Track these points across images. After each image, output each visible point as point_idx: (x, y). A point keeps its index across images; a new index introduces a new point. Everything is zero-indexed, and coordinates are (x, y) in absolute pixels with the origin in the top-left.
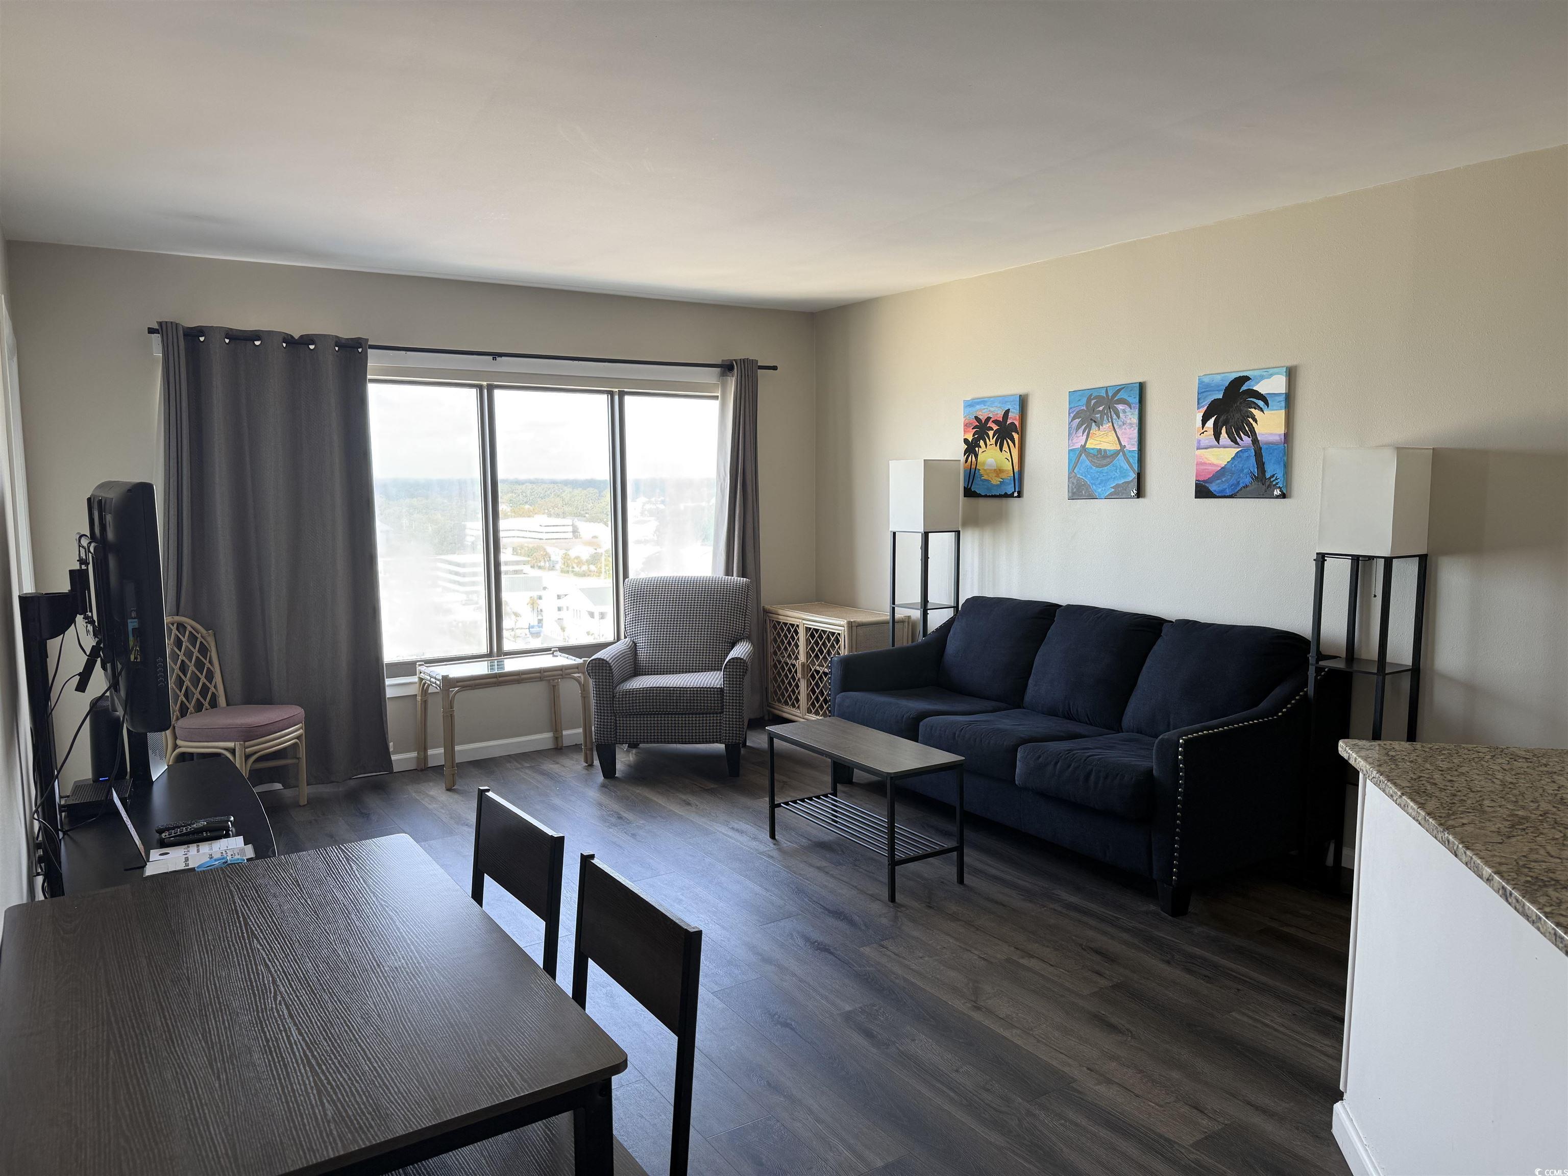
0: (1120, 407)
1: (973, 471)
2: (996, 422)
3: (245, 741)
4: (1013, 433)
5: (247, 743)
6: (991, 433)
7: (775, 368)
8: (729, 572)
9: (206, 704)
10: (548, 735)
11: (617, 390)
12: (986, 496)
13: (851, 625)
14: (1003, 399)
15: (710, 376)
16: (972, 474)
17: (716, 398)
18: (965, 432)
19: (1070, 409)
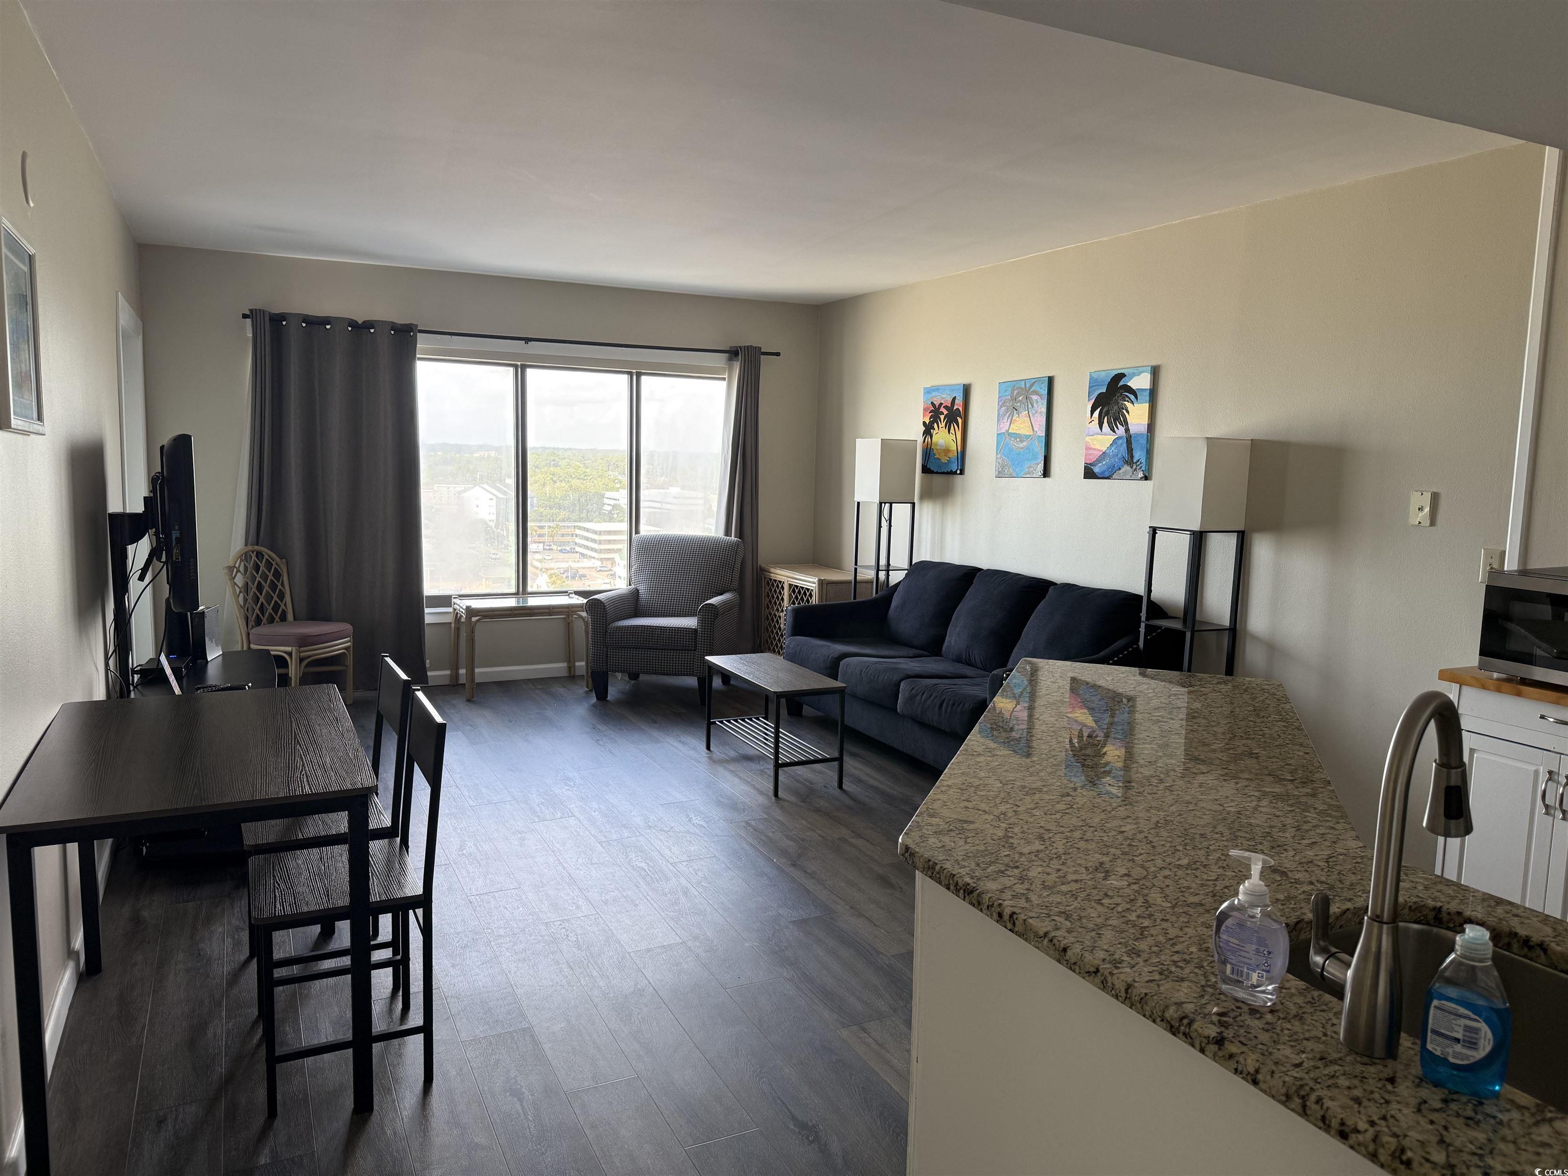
0: (1034, 397)
1: (928, 450)
2: (946, 407)
3: (300, 647)
4: (958, 418)
5: (302, 649)
6: (942, 417)
7: (778, 354)
9: (277, 619)
10: (564, 665)
11: (635, 371)
12: (937, 473)
13: (821, 583)
14: (951, 387)
15: (718, 360)
16: (928, 452)
17: (724, 379)
18: (924, 416)
19: (999, 397)
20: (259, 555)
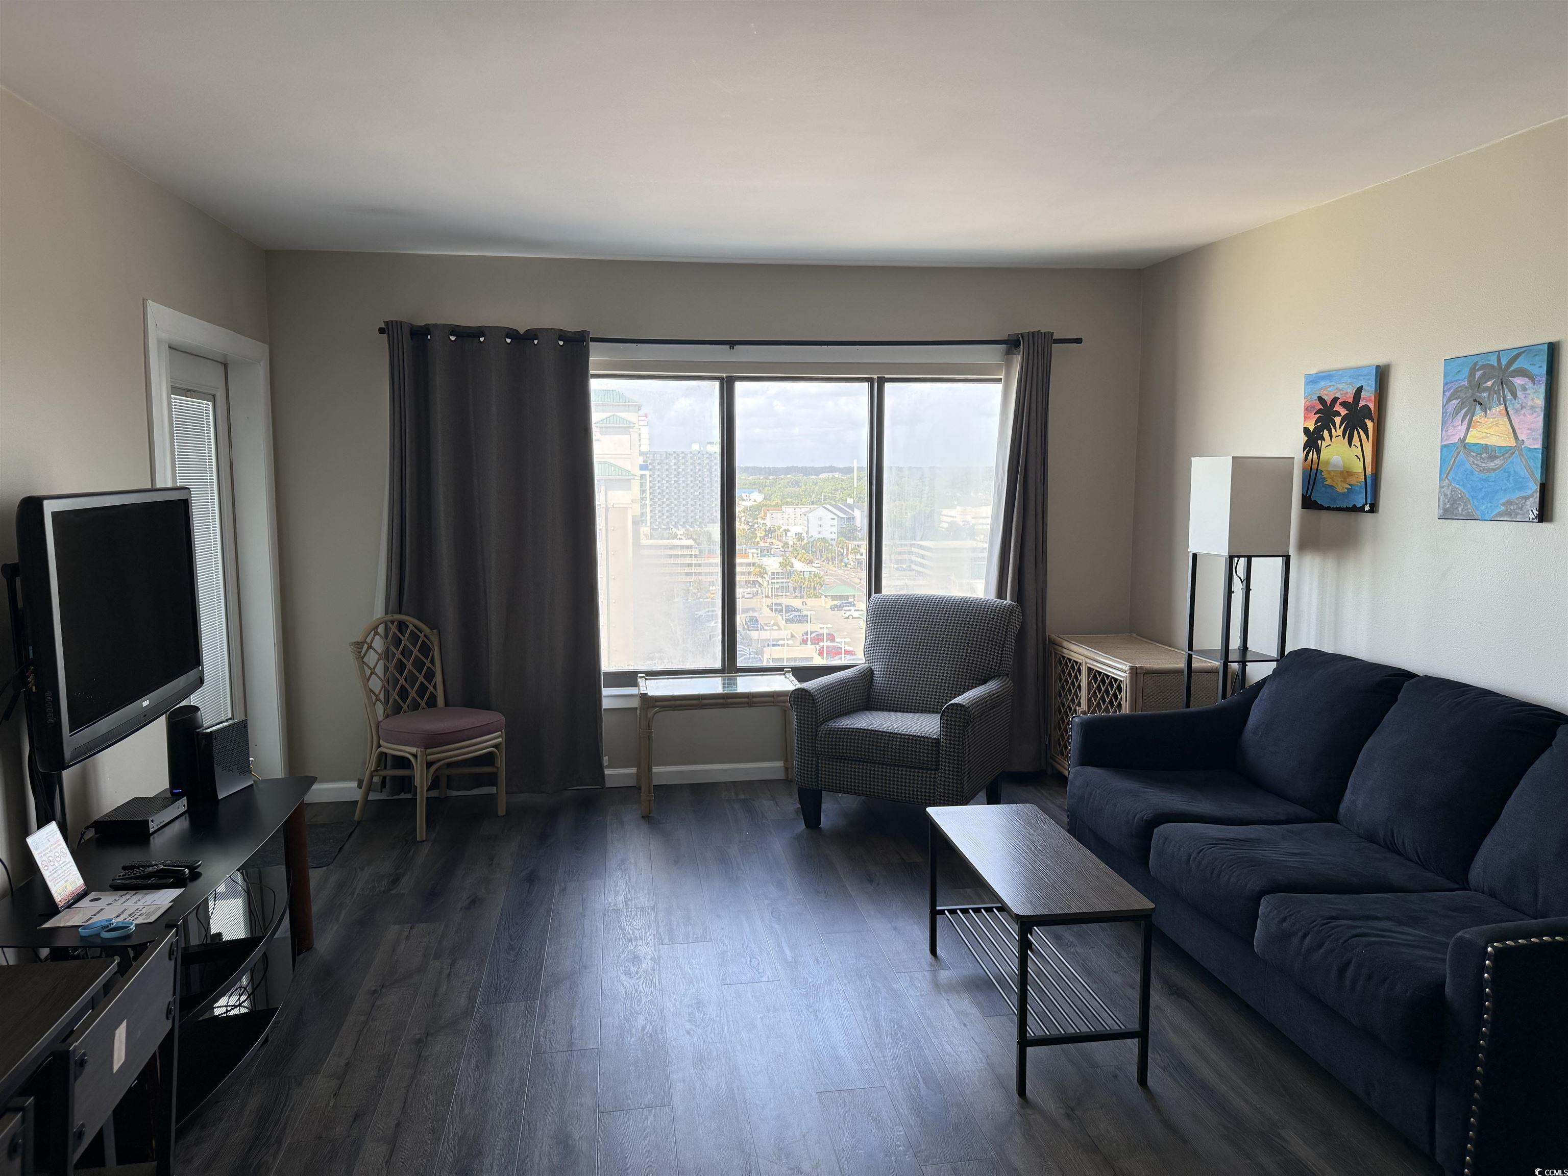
0: (1518, 381)
1: (1313, 472)
2: (1344, 404)
3: (426, 748)
4: (1367, 421)
5: (429, 751)
6: (1338, 420)
7: (1078, 341)
8: (1001, 594)
9: (423, 704)
11: (876, 377)
12: (1329, 509)
13: (1135, 672)
14: (1356, 372)
15: (991, 355)
16: (1312, 477)
17: (999, 381)
18: (1305, 418)
19: (1446, 384)
20: (402, 626)
